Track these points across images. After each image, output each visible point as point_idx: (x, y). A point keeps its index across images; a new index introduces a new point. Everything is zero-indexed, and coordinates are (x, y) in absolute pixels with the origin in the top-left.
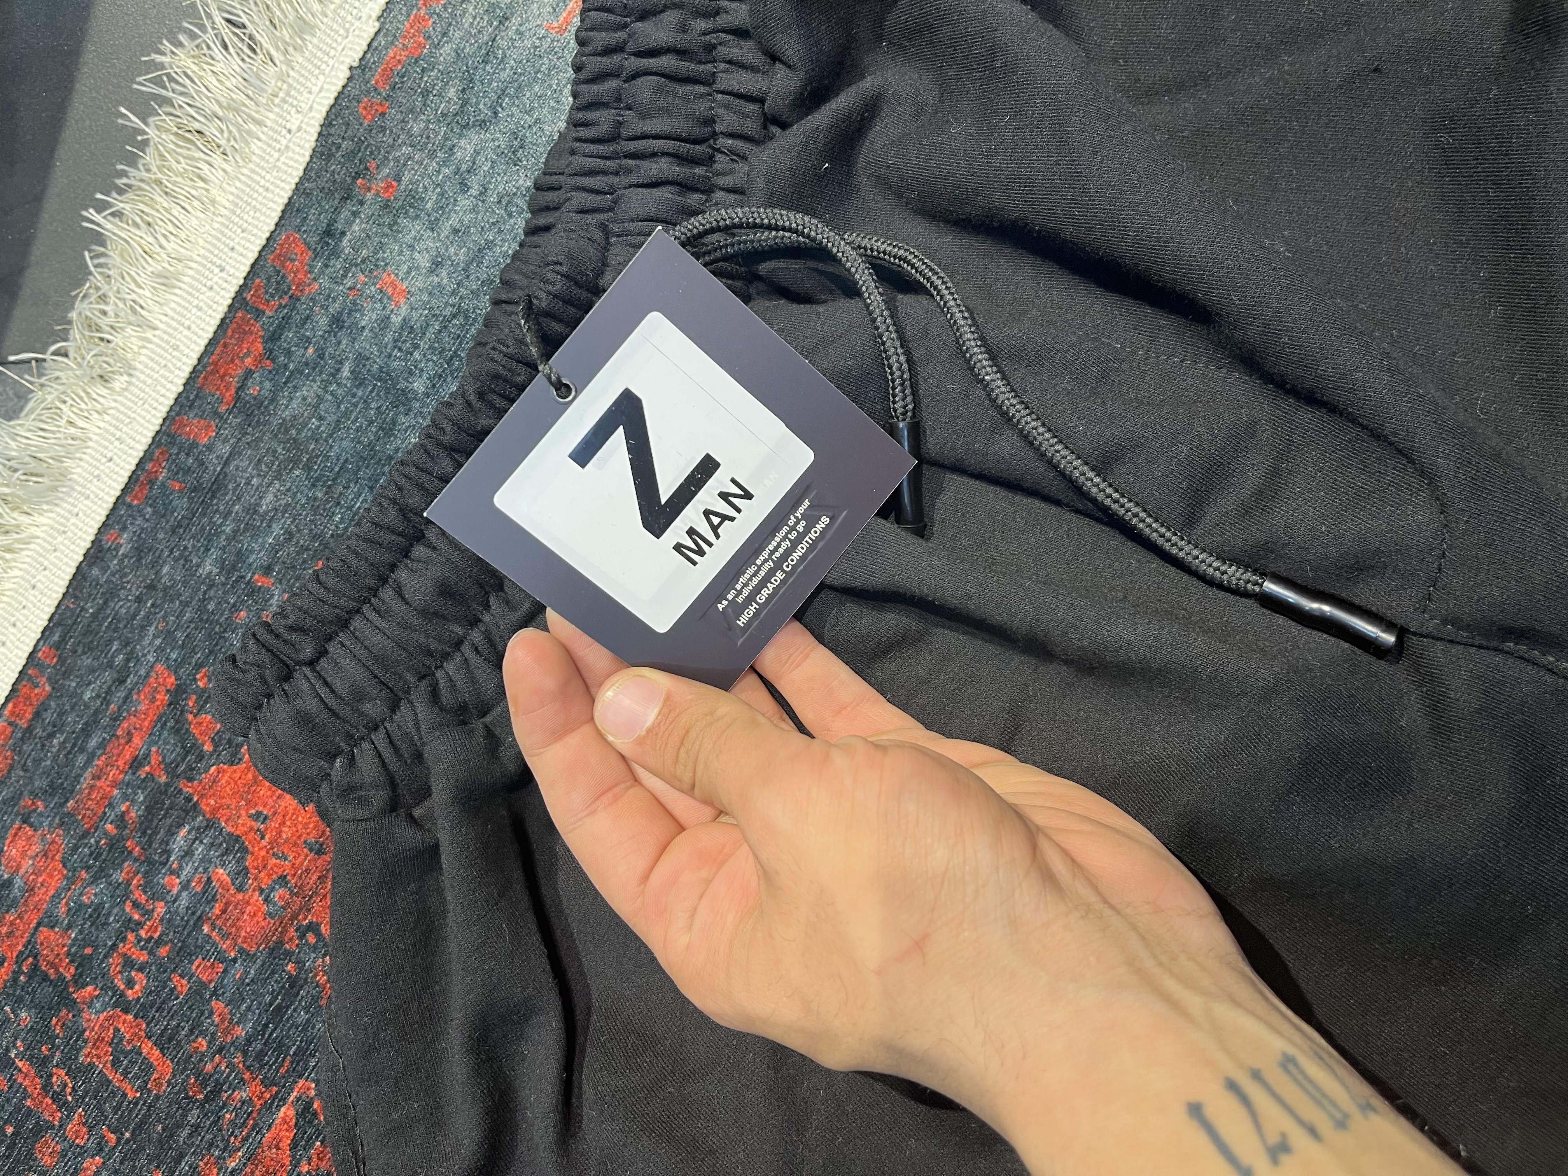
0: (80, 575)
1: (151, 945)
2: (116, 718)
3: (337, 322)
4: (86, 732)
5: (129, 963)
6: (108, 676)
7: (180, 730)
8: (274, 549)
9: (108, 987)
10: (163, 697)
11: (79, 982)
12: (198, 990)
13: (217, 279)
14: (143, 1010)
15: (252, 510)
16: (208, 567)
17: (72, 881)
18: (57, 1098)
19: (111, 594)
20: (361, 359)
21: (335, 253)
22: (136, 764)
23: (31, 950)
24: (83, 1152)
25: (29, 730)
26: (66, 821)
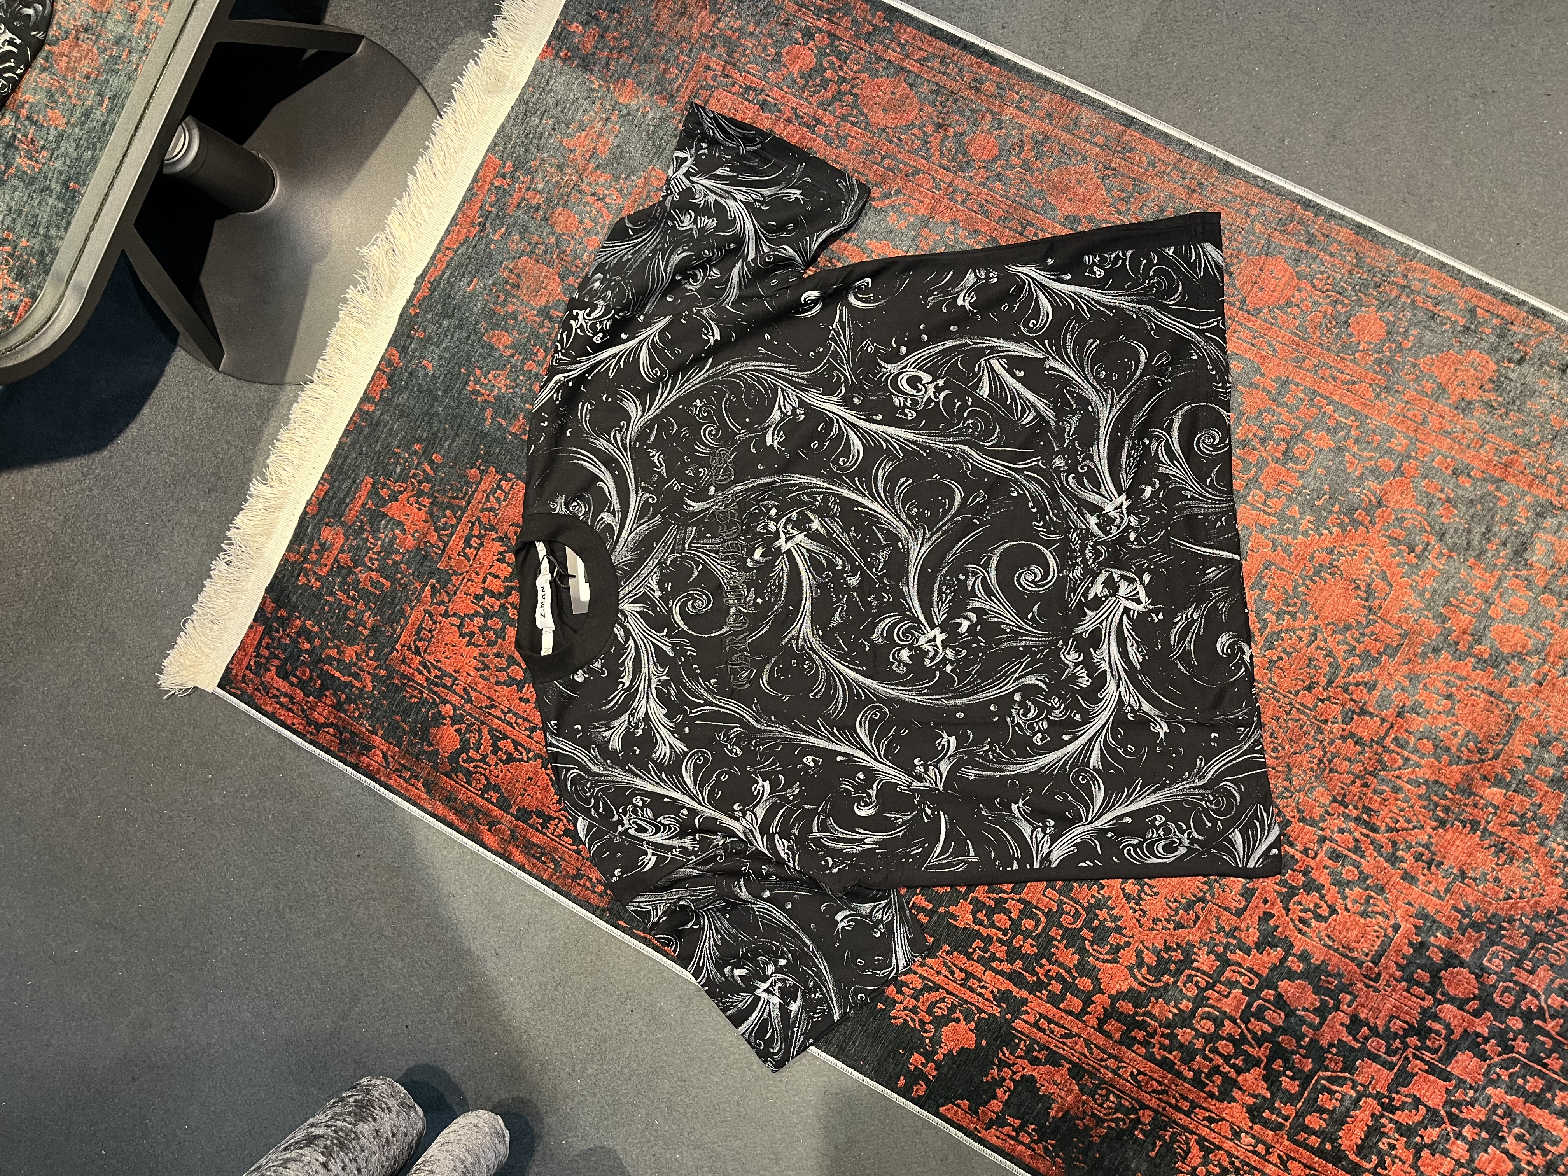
0: (335, 452)
1: (379, 553)
2: (355, 493)
3: (411, 374)
4: (345, 497)
5: (371, 559)
6: (350, 481)
7: (377, 494)
8: (400, 441)
9: (365, 565)
10: (369, 486)
11: (355, 566)
12: (395, 563)
13: (370, 362)
14: (377, 570)
15: (392, 429)
16: (378, 447)
17: (347, 539)
18: (354, 599)
19: (346, 457)
20: (420, 385)
21: (407, 354)
22: (363, 505)
23: (336, 560)
24: (364, 611)
25: (323, 499)
26: (342, 524)
